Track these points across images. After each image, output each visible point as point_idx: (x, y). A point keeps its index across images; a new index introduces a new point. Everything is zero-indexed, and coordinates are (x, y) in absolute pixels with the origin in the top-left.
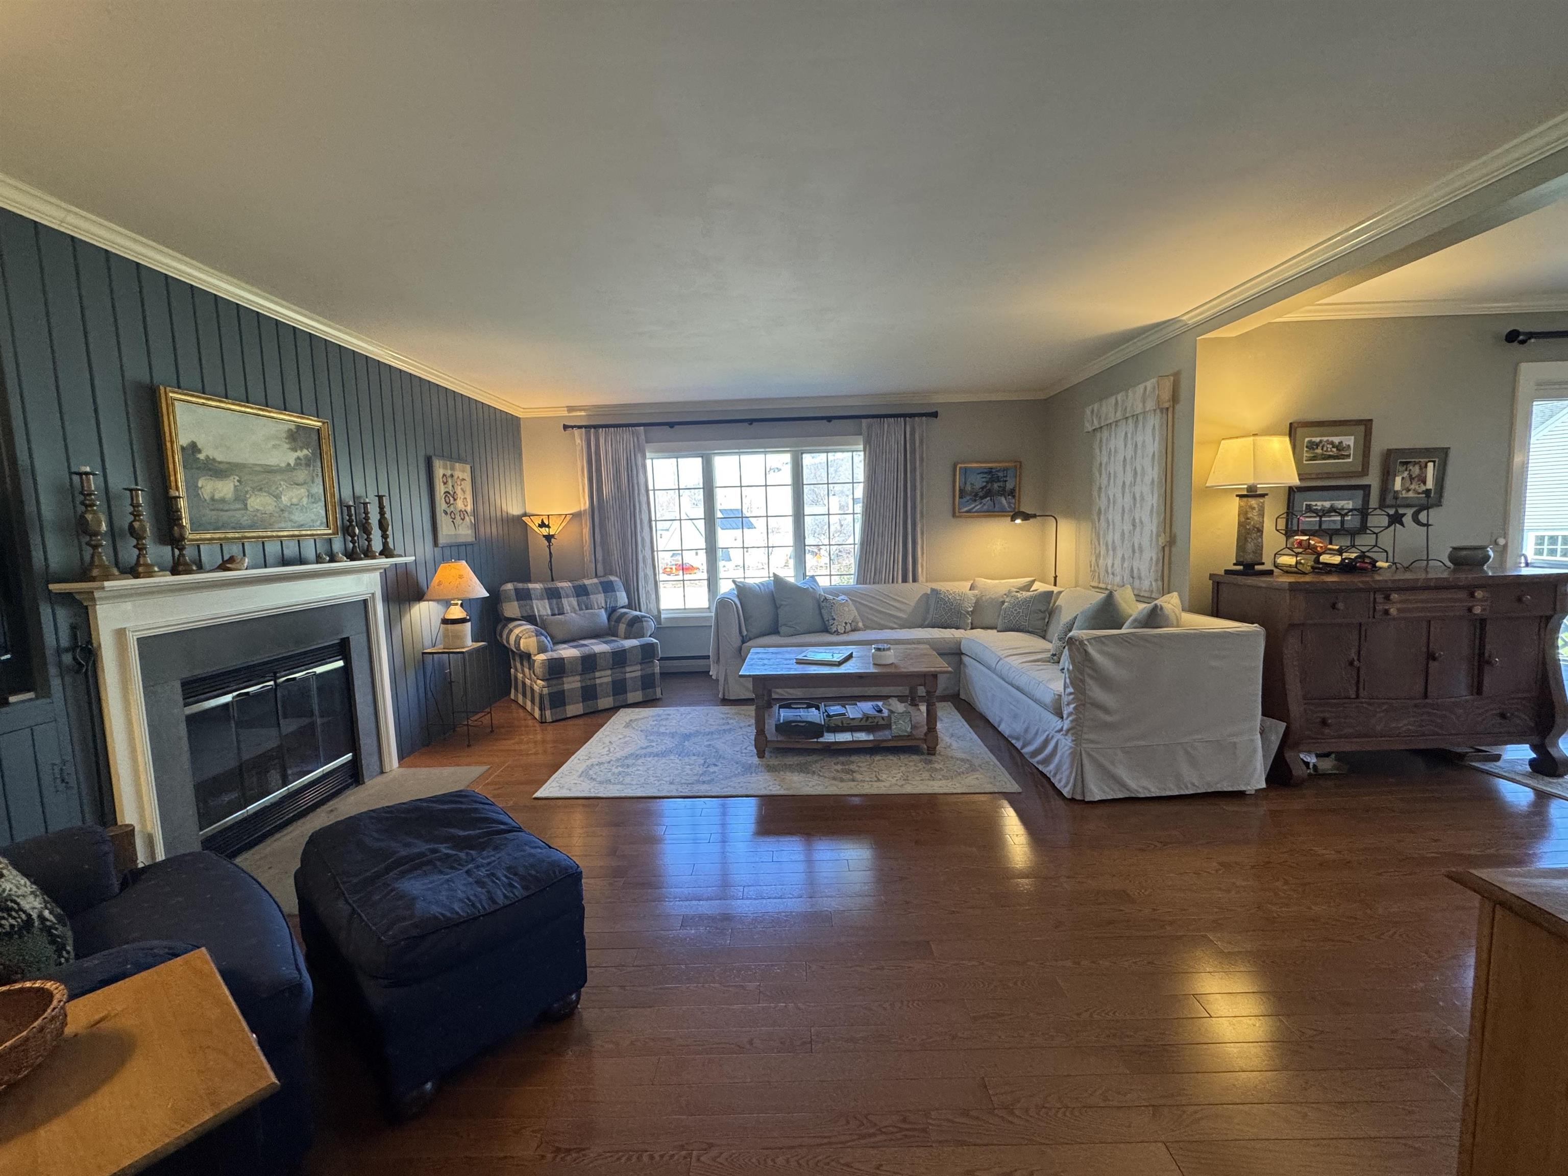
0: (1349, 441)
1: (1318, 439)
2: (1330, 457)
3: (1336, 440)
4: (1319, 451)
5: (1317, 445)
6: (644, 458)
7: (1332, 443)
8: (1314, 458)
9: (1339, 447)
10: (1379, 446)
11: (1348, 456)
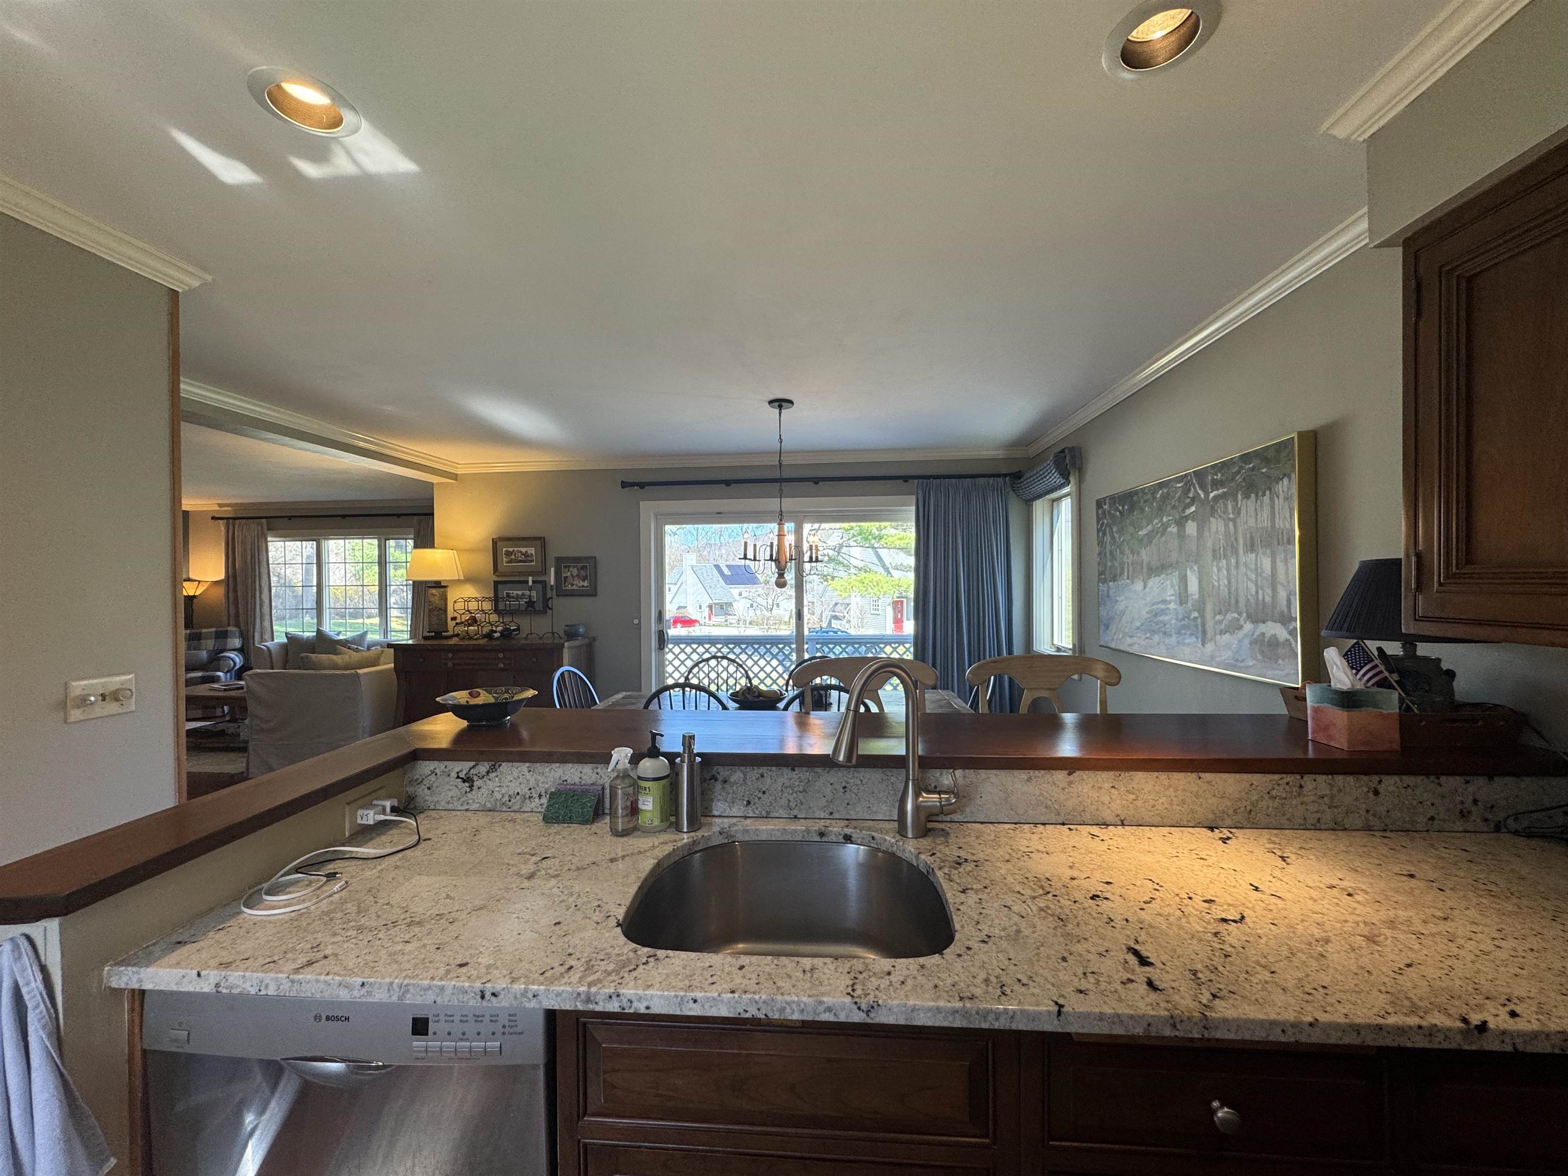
0: (532, 551)
1: (511, 549)
2: (520, 561)
3: (523, 550)
4: (513, 557)
5: (511, 553)
6: (266, 542)
7: (521, 552)
8: (510, 562)
9: (526, 555)
10: (552, 555)
11: (532, 561)
